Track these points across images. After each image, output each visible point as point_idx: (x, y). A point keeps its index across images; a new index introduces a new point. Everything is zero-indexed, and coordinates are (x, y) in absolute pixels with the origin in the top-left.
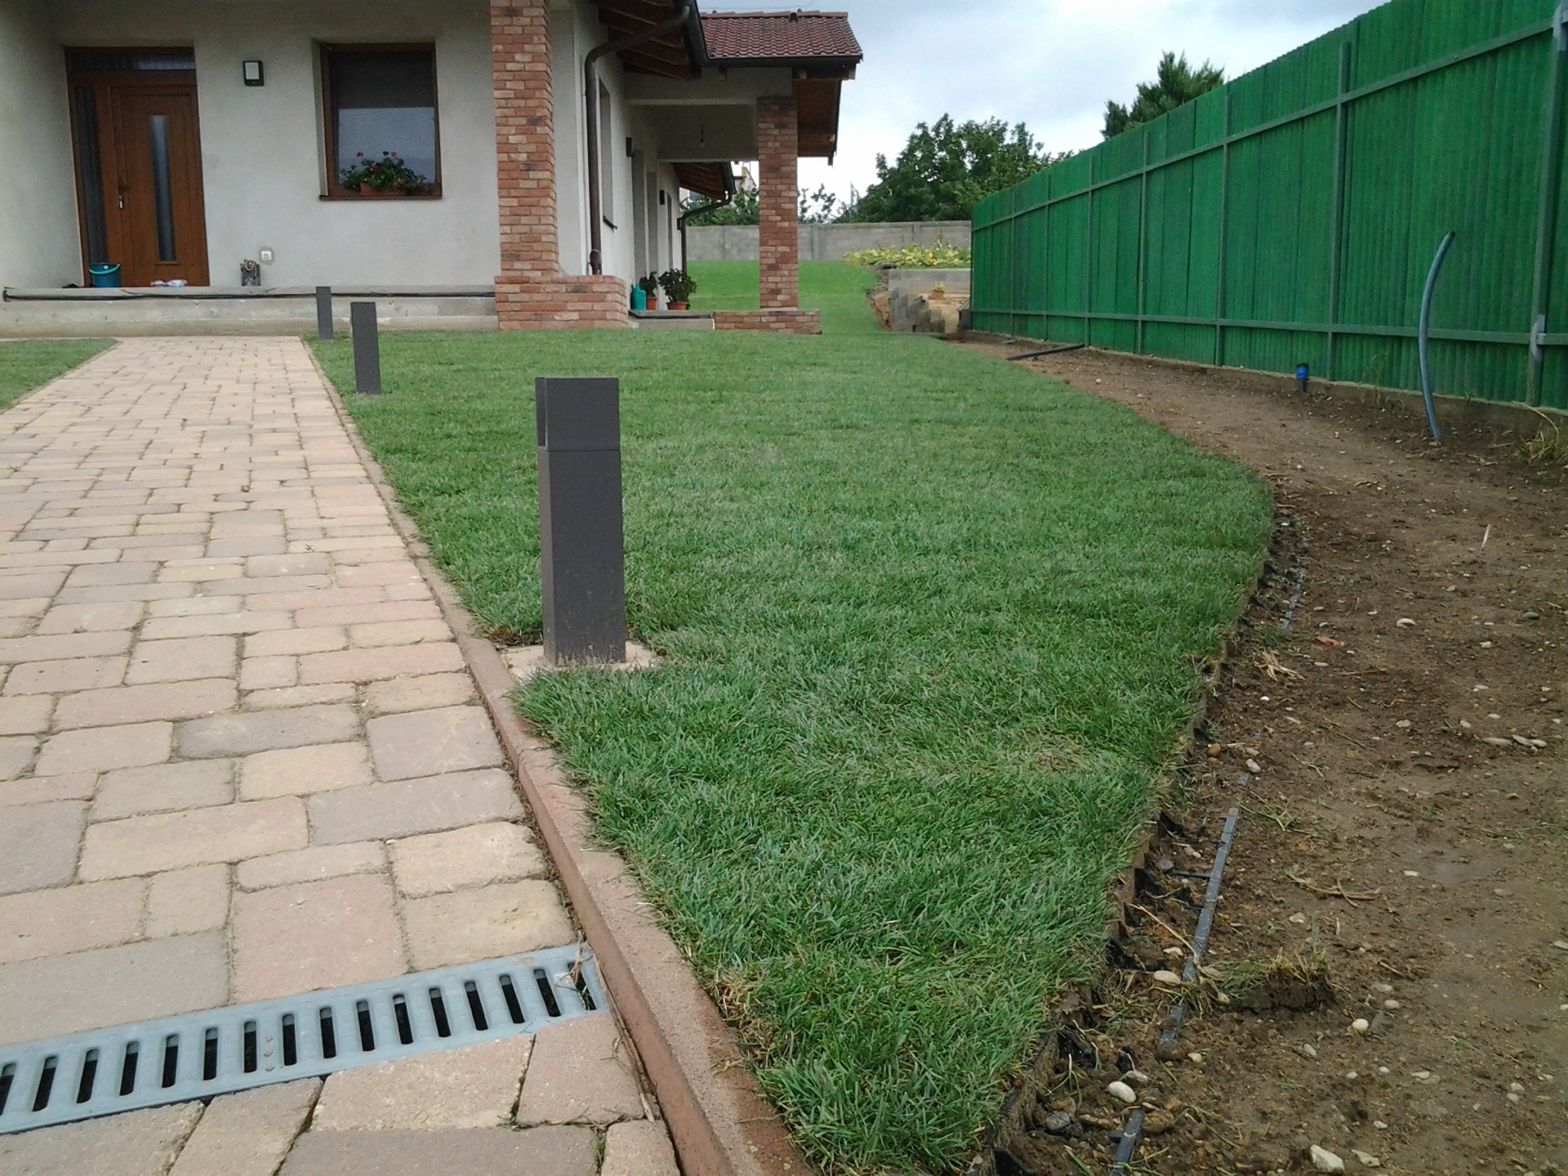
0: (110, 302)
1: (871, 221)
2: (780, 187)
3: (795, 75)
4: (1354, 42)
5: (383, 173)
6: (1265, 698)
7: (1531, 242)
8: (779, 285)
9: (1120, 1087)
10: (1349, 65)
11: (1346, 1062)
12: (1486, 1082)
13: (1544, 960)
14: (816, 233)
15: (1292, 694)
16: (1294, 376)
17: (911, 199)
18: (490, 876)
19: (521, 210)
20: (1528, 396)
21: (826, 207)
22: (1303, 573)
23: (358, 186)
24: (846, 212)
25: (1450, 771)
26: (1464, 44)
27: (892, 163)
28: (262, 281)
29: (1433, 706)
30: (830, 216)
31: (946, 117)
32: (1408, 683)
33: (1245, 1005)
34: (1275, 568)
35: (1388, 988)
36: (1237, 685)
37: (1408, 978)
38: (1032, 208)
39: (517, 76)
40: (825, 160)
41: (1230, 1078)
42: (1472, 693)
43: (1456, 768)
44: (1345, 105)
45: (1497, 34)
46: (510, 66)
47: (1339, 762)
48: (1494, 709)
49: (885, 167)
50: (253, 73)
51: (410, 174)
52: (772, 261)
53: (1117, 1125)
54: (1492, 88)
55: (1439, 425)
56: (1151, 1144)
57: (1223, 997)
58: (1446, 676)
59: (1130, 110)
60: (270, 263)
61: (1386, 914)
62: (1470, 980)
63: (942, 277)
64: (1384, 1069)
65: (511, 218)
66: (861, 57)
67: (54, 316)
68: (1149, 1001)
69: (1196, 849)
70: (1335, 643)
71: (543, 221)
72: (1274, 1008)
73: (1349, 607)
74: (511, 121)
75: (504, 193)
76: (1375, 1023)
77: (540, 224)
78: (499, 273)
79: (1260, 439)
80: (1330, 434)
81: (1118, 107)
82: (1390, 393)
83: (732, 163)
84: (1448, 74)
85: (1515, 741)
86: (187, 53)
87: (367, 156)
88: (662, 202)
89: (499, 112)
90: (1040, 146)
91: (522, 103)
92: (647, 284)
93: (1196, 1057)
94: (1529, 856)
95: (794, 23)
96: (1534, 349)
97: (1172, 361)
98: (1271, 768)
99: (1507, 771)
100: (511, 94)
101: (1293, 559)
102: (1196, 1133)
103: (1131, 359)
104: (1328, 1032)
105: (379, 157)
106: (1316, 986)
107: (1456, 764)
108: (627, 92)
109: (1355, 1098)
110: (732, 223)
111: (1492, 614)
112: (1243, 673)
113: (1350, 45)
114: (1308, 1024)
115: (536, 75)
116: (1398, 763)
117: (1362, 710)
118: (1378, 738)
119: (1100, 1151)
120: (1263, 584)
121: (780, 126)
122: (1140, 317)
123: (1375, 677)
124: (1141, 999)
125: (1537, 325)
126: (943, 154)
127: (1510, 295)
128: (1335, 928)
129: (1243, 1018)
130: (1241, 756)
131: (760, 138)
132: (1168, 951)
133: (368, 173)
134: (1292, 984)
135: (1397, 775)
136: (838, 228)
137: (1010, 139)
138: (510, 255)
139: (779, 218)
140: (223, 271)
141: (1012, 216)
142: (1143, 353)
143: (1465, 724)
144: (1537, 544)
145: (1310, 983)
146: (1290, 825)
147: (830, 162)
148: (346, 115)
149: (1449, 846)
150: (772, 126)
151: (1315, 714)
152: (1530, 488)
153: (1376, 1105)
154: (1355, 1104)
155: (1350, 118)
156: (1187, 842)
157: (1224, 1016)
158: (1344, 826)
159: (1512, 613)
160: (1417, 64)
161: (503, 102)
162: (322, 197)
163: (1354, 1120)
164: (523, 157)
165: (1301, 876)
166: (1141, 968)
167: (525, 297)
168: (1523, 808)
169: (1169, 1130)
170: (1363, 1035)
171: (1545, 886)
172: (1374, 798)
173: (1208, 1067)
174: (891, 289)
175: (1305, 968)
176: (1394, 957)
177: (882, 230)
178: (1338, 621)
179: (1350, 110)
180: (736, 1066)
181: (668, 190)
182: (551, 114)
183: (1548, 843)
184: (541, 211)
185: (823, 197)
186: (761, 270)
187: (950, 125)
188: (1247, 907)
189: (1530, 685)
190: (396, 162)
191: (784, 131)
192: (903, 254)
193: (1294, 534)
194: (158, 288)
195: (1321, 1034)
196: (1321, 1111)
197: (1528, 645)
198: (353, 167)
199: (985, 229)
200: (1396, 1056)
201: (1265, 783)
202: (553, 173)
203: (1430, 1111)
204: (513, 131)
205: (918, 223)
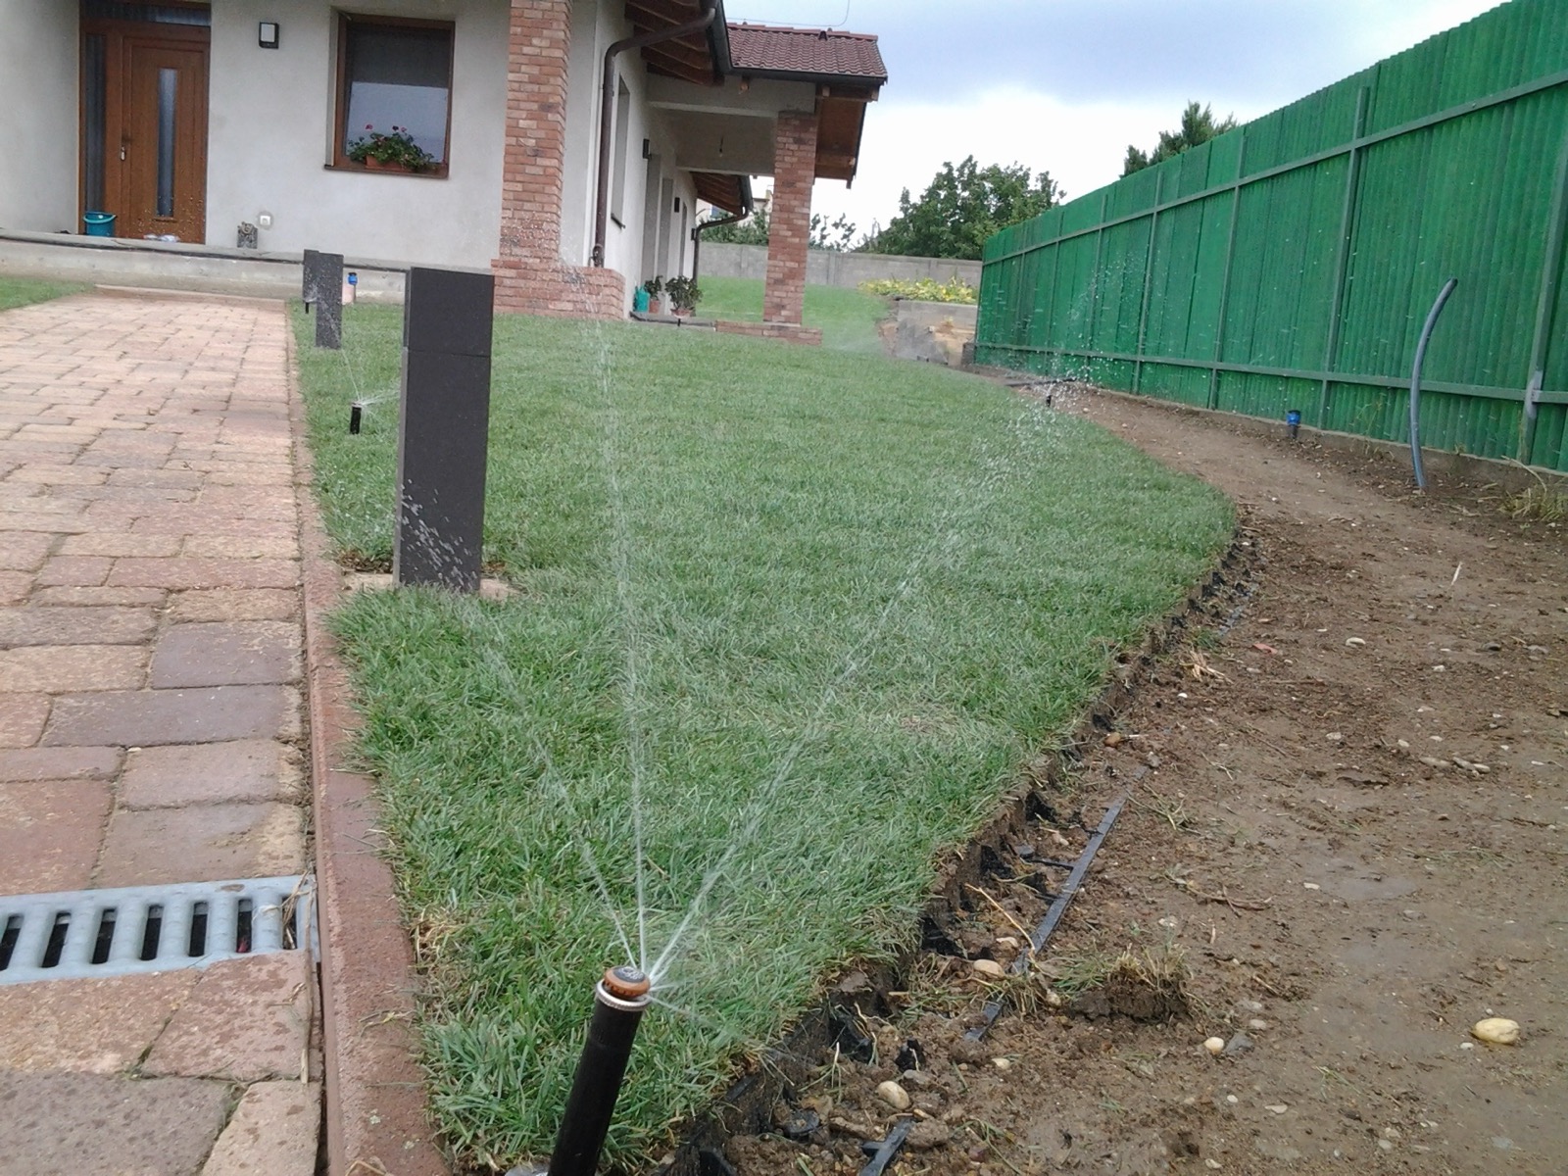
0: (100, 251)
1: (890, 253)
2: (795, 203)
3: (819, 92)
4: (1373, 87)
5: (391, 147)
6: (1184, 695)
7: (1534, 297)
8: (785, 302)
9: (892, 1088)
10: (1366, 111)
11: (1188, 1086)
12: (1355, 1124)
13: (1450, 992)
14: (833, 259)
15: (1215, 696)
16: (1286, 423)
17: (930, 236)
18: (231, 794)
19: (524, 196)
20: (1519, 454)
21: (845, 237)
22: (1254, 588)
23: (365, 158)
24: (866, 244)
25: (1377, 787)
26: (1483, 94)
27: (915, 199)
28: (259, 245)
29: (1370, 722)
30: (849, 245)
31: (970, 159)
32: (1347, 696)
33: (1077, 1008)
34: (1225, 579)
35: (1257, 1006)
36: (1156, 680)
37: (1286, 998)
38: (1043, 245)
39: (534, 61)
40: (844, 182)
41: (1038, 1091)
42: (1415, 714)
43: (1385, 784)
44: (1359, 150)
45: (1517, 83)
46: (526, 50)
47: (1253, 768)
48: (1437, 731)
49: (908, 202)
50: (268, 35)
51: (418, 151)
52: (781, 276)
53: (879, 1134)
54: (1508, 138)
55: (1425, 476)
56: (912, 1162)
57: (1053, 997)
58: (1389, 694)
59: (1150, 156)
60: (267, 228)
61: (1274, 925)
62: (1359, 1007)
63: (952, 312)
64: (1232, 1098)
65: (515, 201)
66: (886, 79)
67: (41, 259)
68: (963, 993)
69: (1065, 836)
70: (1274, 651)
71: (546, 209)
72: (1112, 1014)
73: (1298, 622)
74: (523, 105)
75: (509, 176)
76: (1232, 1044)
77: (543, 211)
78: (497, 256)
79: (1237, 472)
80: (1311, 474)
81: (1138, 152)
82: (1380, 445)
83: (751, 177)
84: (1464, 122)
85: (1455, 763)
86: (205, 10)
87: (376, 130)
88: (677, 209)
89: (511, 95)
90: (1062, 194)
91: (536, 88)
92: (652, 287)
93: (1001, 1063)
94: (1451, 879)
95: (823, 41)
96: (1528, 406)
97: (1166, 403)
98: (1174, 764)
99: (1443, 794)
100: (526, 78)
101: (1247, 573)
102: (974, 1153)
103: (1126, 399)
104: (1173, 1049)
105: (389, 132)
106: (1167, 993)
107: (1385, 780)
108: (648, 94)
109: (1185, 1128)
110: (751, 243)
111: (1452, 642)
112: (1166, 670)
113: (1368, 89)
114: (1152, 1038)
115: (552, 59)
116: (1321, 774)
117: (1292, 719)
118: (1303, 748)
119: (846, 1164)
120: (1208, 592)
121: (799, 141)
122: (1140, 358)
123: (1311, 687)
124: (953, 990)
125: (1535, 380)
126: (966, 194)
127: (1509, 351)
128: (1211, 936)
129: (1072, 1023)
130: (1141, 749)
131: (778, 152)
132: (1000, 940)
133: (376, 146)
134: (1138, 988)
135: (1317, 786)
136: (855, 258)
137: (1034, 185)
138: (508, 239)
139: (790, 233)
140: (219, 231)
141: (1023, 252)
142: (1138, 394)
143: (1403, 743)
144: (1511, 588)
145: (1160, 990)
146: (1183, 825)
147: (849, 186)
148: (357, 87)
149: (1363, 862)
150: (791, 140)
151: (1238, 717)
152: (1511, 541)
153: (1212, 1139)
154: (1182, 1135)
155: (1363, 164)
156: (1056, 828)
157: (1049, 1019)
158: (1245, 832)
159: (1472, 643)
160: (1434, 111)
161: (516, 85)
162: (327, 167)
163: (1179, 1154)
164: (532, 142)
165: (1183, 877)
166: (961, 956)
167: (521, 283)
168: (1453, 830)
169: (940, 1146)
170: (1217, 1057)
171: (1465, 912)
172: (1285, 805)
173: (1015, 1075)
174: (900, 319)
175: (1156, 971)
176: (1272, 973)
177: (898, 263)
178: (1282, 633)
179: (1364, 155)
180: (400, 1019)
181: (685, 199)
182: (565, 101)
183: (1475, 868)
184: (545, 199)
185: (843, 226)
186: (768, 284)
187: (974, 166)
188: (1112, 904)
189: (1480, 710)
190: (404, 138)
191: (802, 147)
192: (918, 288)
193: (1253, 553)
194: (151, 241)
195: (1164, 1051)
196: (1138, 1140)
197: (1484, 672)
198: (361, 139)
199: (995, 263)
200: (1250, 1084)
201: (1165, 779)
202: (561, 162)
203: (1279, 1152)
204: (524, 116)
205: (934, 260)
